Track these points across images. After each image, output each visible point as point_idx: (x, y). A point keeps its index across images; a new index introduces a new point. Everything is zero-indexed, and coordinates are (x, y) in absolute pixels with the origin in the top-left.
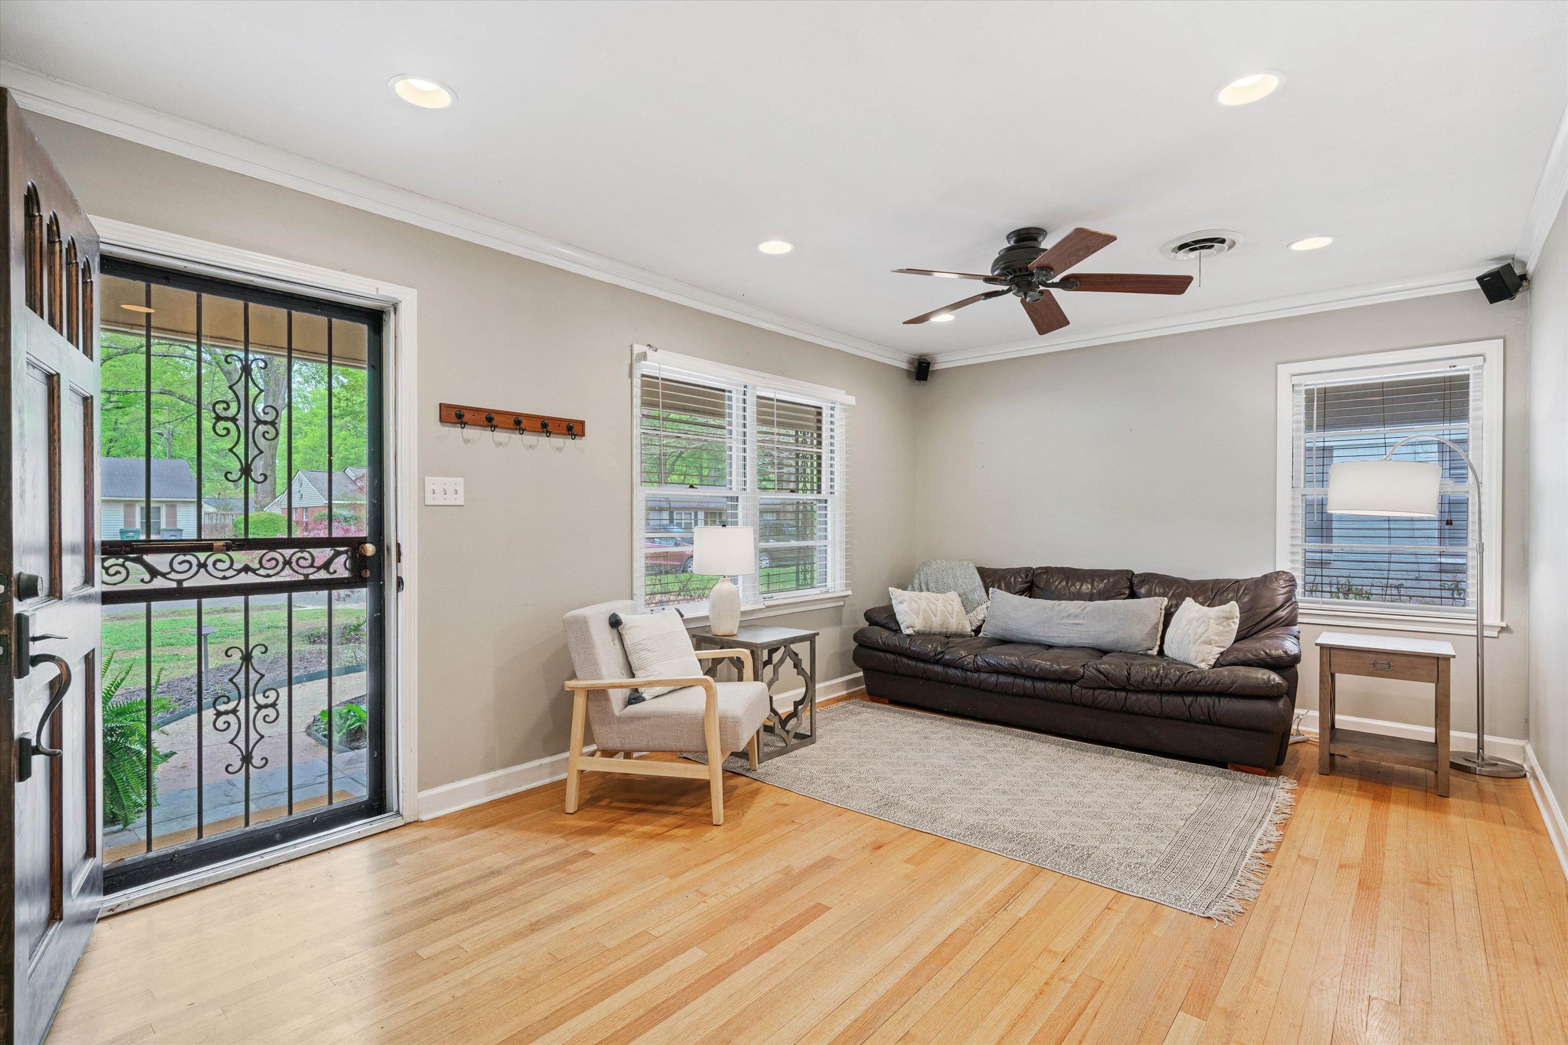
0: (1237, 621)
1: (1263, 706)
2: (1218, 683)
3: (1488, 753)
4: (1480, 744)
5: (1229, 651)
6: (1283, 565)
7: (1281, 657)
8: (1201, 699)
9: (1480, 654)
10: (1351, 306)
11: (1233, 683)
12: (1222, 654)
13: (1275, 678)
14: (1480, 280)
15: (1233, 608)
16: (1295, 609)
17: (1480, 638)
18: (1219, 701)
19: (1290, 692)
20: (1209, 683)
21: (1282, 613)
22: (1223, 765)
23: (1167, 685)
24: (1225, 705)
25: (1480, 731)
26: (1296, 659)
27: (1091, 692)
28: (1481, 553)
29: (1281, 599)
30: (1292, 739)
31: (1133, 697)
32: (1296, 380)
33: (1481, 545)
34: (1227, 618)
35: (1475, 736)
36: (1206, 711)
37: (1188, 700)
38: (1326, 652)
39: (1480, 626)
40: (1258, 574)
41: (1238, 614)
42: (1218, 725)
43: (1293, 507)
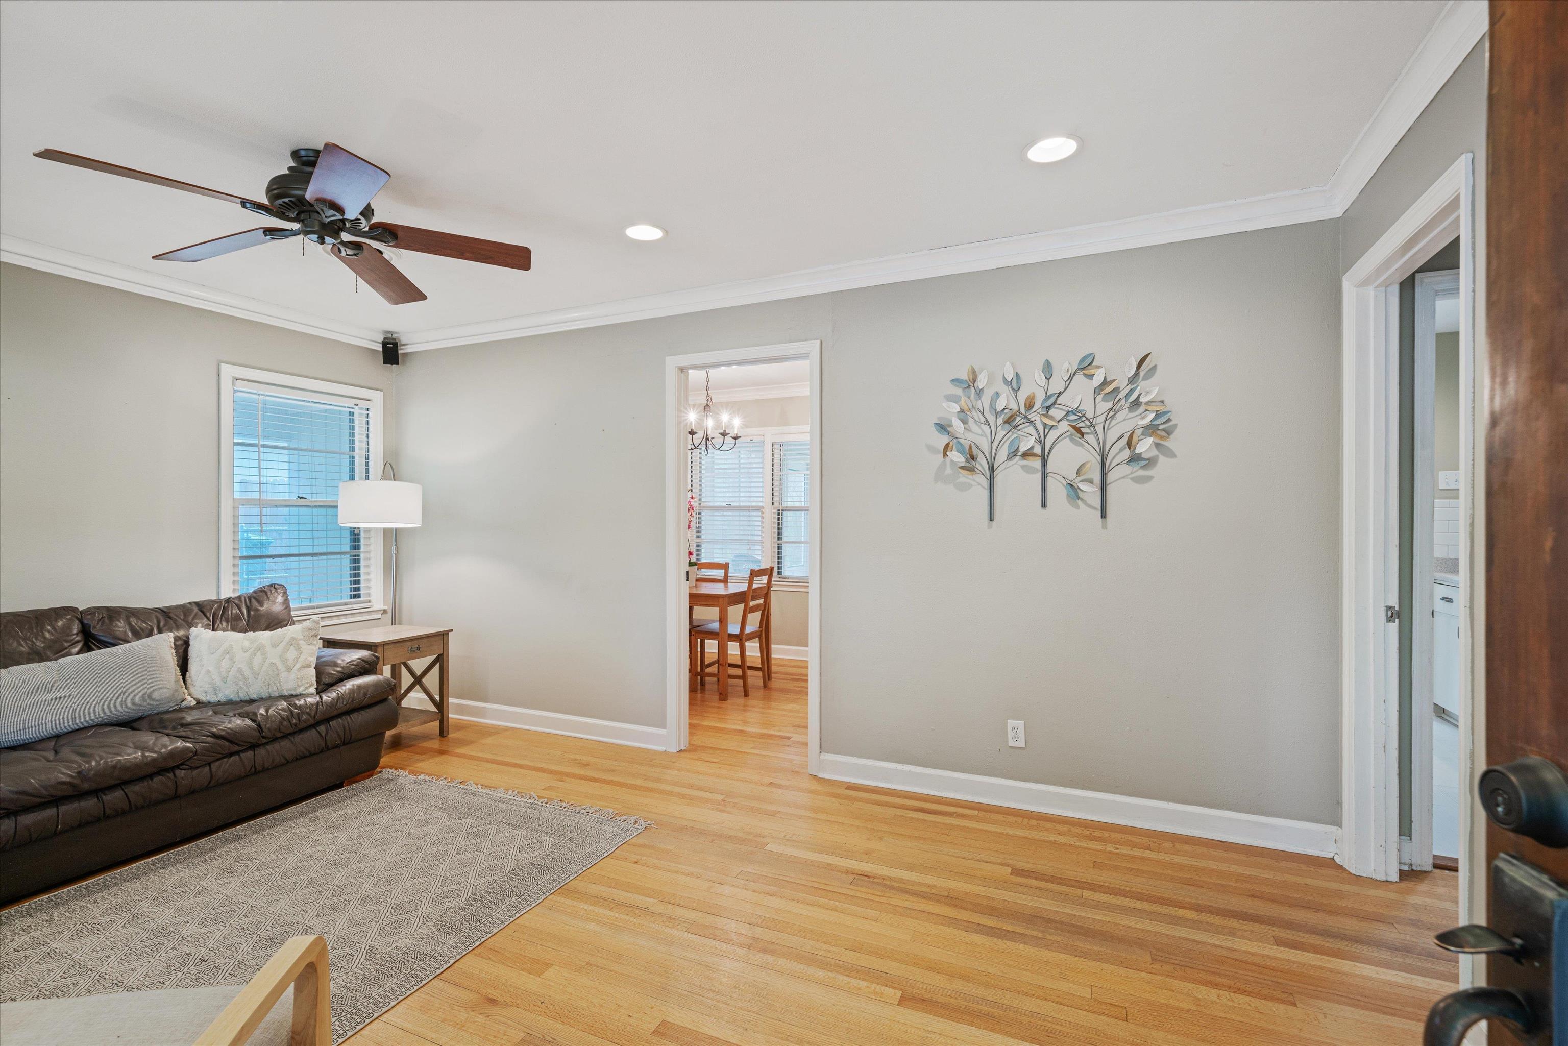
2: (353, 700)
8: (333, 723)
10: (293, 328)
18: (350, 717)
20: (345, 703)
22: (340, 786)
23: (305, 721)
27: (207, 769)
31: (261, 752)
36: (341, 733)
37: (322, 728)
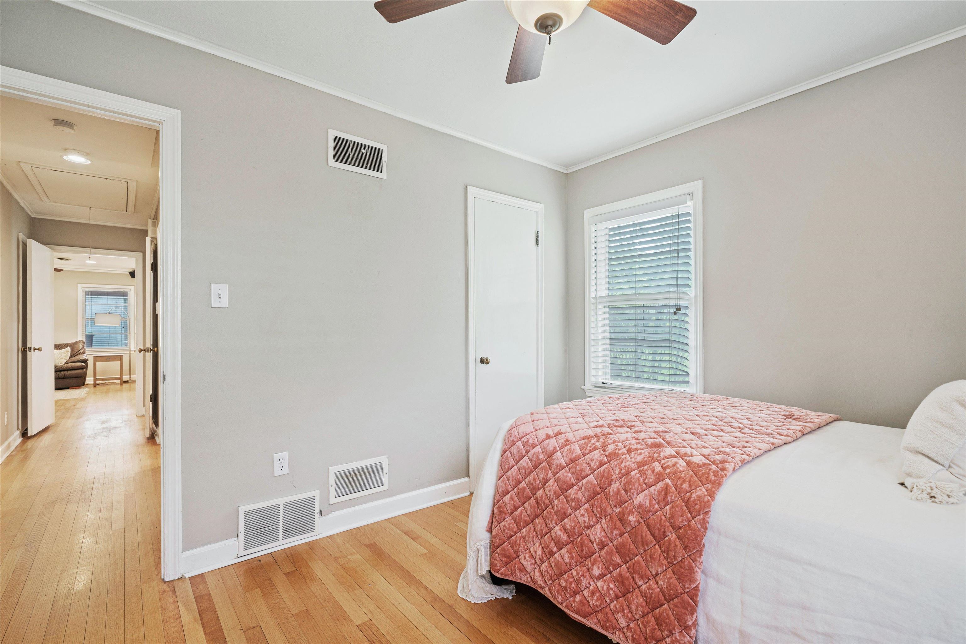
0: (70, 352)
1: (80, 371)
3: (132, 379)
4: (130, 377)
5: (68, 361)
6: (79, 339)
7: (84, 360)
9: (130, 356)
11: (72, 367)
12: (66, 361)
13: (83, 364)
14: (129, 272)
15: (69, 349)
16: (85, 350)
17: (130, 353)
19: (86, 367)
21: (81, 351)
24: (69, 372)
25: (130, 375)
26: (87, 360)
28: (130, 334)
29: (81, 347)
30: (85, 384)
32: (83, 289)
33: (130, 332)
34: (67, 352)
35: (129, 376)
38: (95, 358)
39: (130, 351)
40: (74, 341)
41: (70, 351)
42: (67, 378)
43: (83, 323)
